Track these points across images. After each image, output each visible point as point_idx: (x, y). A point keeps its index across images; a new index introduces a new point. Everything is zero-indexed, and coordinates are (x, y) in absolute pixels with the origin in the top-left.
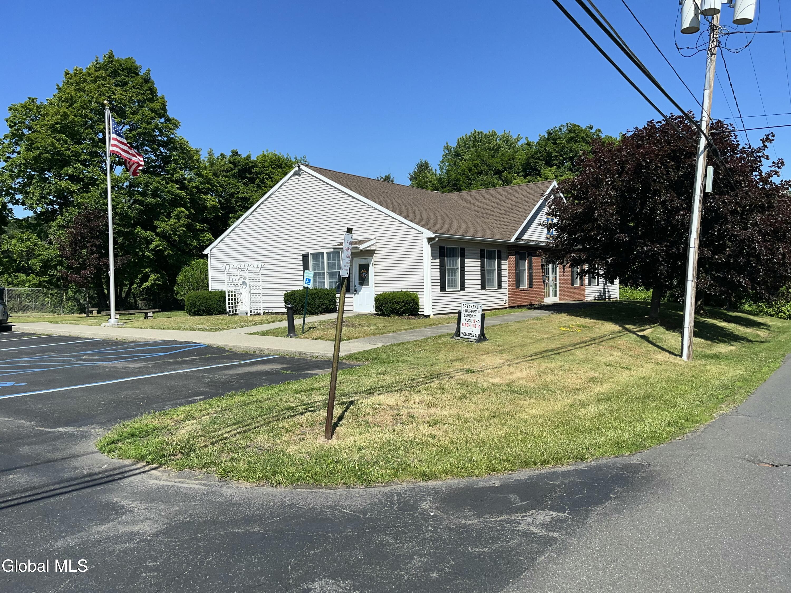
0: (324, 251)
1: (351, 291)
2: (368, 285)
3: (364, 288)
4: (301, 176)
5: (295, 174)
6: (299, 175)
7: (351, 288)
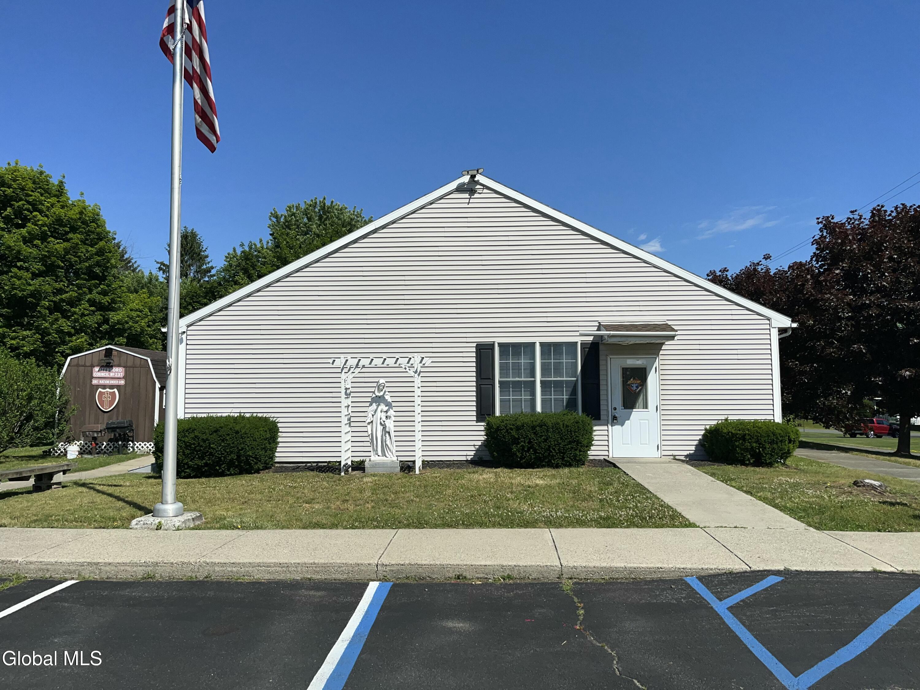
0: (537, 340)
1: (602, 417)
2: (646, 406)
3: (637, 414)
4: (476, 195)
5: (460, 189)
6: (472, 192)
7: (602, 413)
